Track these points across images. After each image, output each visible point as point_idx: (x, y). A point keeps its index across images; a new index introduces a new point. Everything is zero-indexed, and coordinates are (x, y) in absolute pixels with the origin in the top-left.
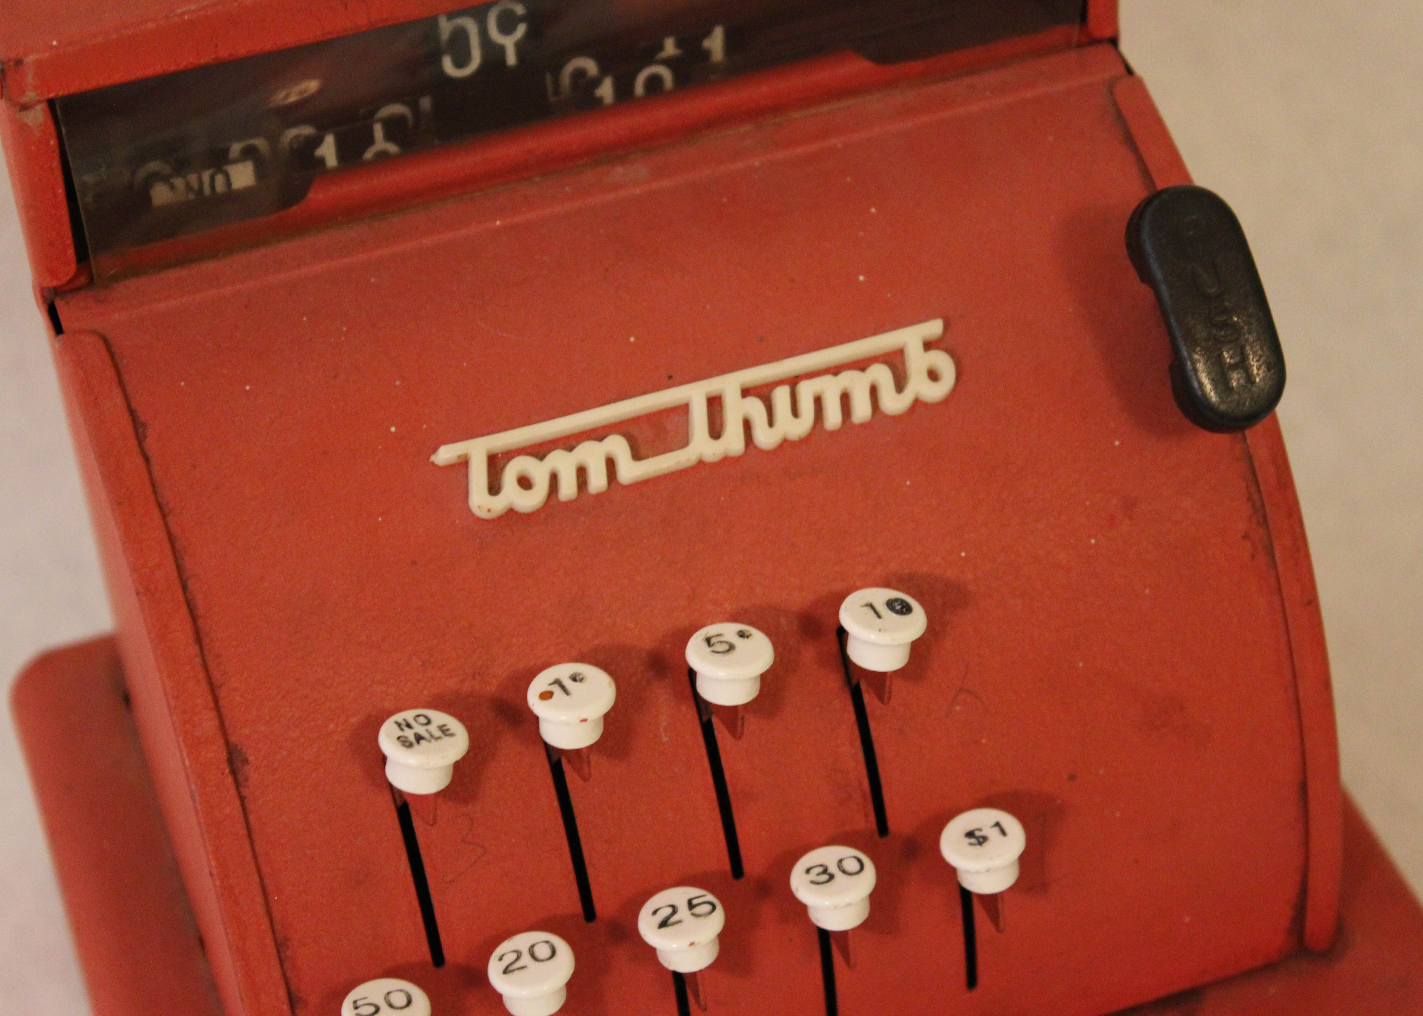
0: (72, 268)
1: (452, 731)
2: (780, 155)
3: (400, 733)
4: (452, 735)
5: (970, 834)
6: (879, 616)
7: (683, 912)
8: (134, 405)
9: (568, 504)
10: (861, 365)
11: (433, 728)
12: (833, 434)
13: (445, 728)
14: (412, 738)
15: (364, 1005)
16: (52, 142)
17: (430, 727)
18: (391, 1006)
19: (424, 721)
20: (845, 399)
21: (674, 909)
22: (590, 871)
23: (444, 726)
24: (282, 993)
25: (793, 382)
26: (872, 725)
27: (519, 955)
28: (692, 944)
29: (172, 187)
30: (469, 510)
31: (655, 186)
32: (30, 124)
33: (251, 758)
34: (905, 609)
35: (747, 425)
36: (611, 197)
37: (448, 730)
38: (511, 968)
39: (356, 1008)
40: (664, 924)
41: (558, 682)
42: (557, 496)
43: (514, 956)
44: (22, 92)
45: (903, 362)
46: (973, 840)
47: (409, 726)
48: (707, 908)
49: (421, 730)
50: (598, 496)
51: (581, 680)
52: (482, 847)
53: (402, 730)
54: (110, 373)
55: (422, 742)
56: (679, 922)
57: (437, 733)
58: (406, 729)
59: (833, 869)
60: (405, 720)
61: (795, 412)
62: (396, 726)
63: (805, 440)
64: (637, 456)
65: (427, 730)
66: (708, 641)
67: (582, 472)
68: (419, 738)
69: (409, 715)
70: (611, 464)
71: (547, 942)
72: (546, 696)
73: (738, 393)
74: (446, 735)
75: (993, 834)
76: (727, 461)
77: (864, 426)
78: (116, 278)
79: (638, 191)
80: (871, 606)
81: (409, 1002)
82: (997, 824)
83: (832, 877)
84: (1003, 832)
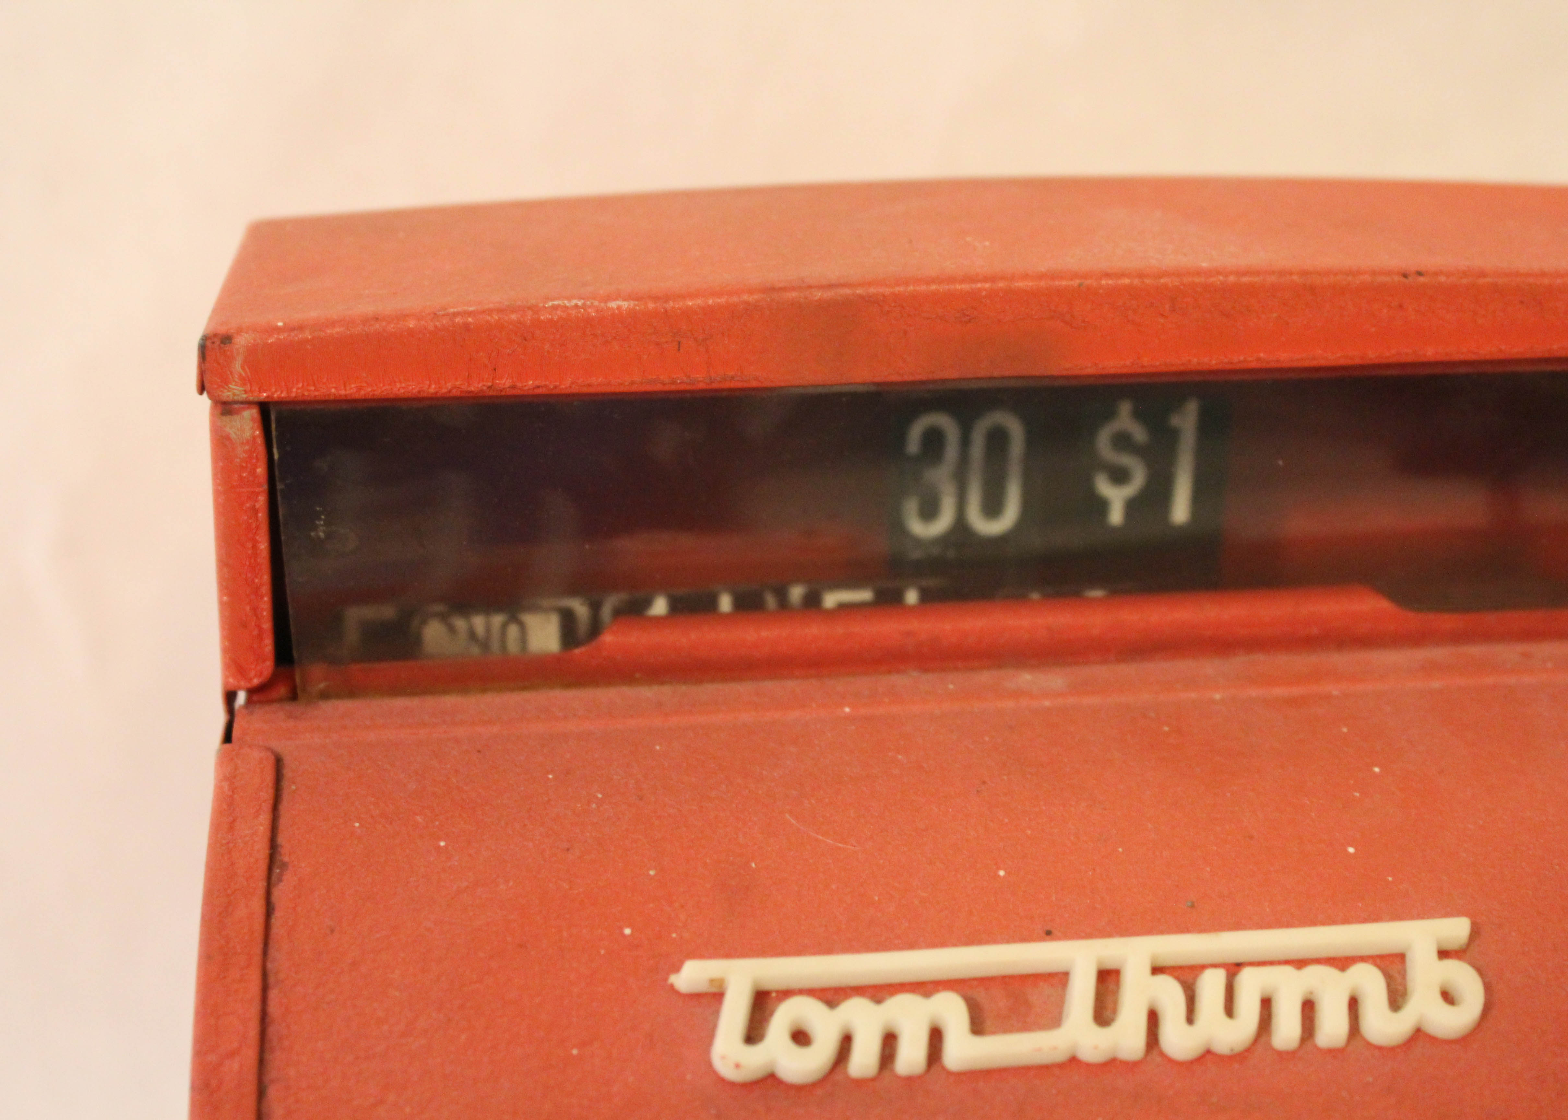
0: (268, 666)
2: (1254, 692)
8: (281, 840)
9: (860, 1083)
10: (1342, 963)
12: (1284, 1056)
16: (259, 470)
20: (1309, 1007)
25: (1233, 969)
29: (452, 629)
30: (709, 1064)
31: (1071, 700)
32: (233, 436)
35: (1153, 1018)
36: (1010, 704)
42: (846, 1068)
44: (225, 382)
45: (1403, 974)
50: (910, 1080)
54: (267, 794)
61: (1229, 1009)
63: (1241, 1057)
64: (978, 1027)
67: (890, 1041)
70: (936, 1036)
73: (1148, 970)
76: (1112, 1065)
77: (1333, 1053)
78: (325, 695)
79: (1047, 703)
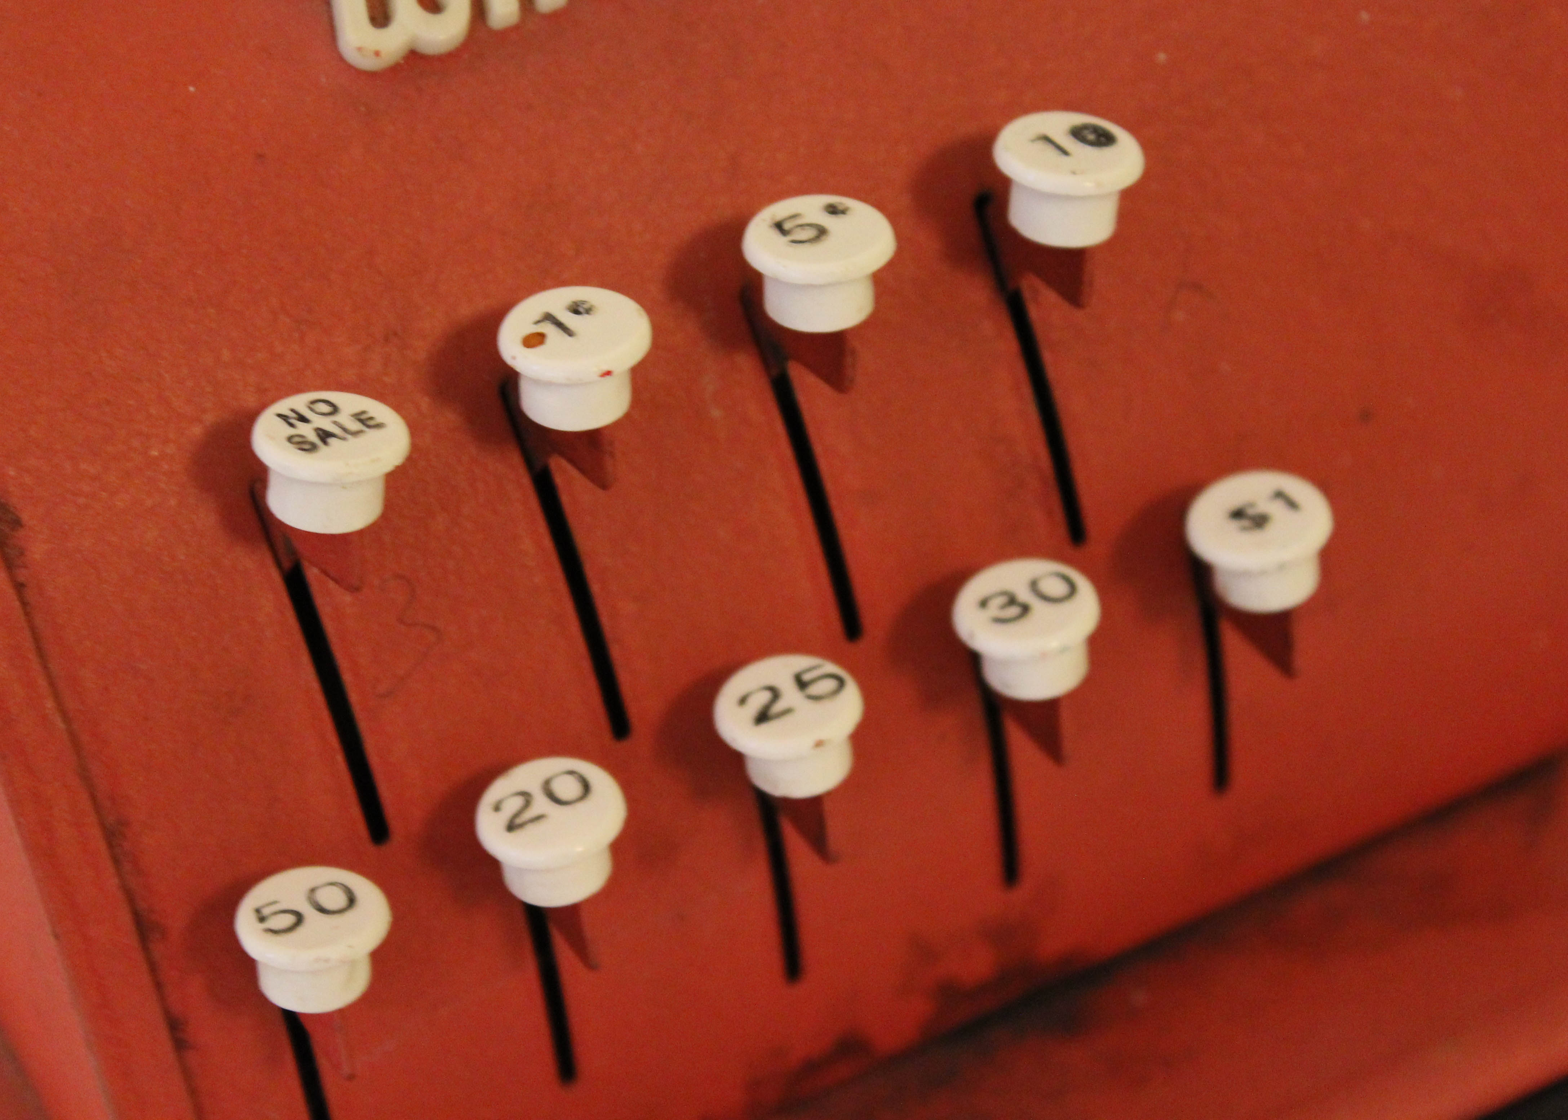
1: (379, 419)
3: (291, 431)
4: (379, 426)
5: (1238, 514)
6: (1065, 152)
7: (791, 696)
9: (505, 34)
11: (344, 418)
13: (363, 417)
14: (313, 437)
15: (276, 913)
17: (337, 418)
18: (322, 910)
19: (325, 408)
21: (775, 693)
22: (616, 652)
23: (363, 412)
24: (125, 918)
26: (1047, 357)
27: (527, 797)
28: (819, 744)
30: (340, 58)
33: (25, 517)
34: (1104, 139)
37: (371, 418)
38: (518, 821)
39: (262, 919)
40: (763, 717)
41: (549, 318)
42: (486, 22)
43: (518, 802)
46: (1245, 523)
47: (303, 419)
48: (829, 685)
49: (326, 424)
51: (588, 311)
52: (433, 628)
53: (292, 425)
55: (331, 440)
56: (787, 711)
57: (355, 426)
58: (299, 424)
59: (1024, 595)
60: (293, 410)
62: (280, 422)
65: (335, 423)
66: (779, 226)
68: (325, 436)
69: (299, 402)
71: (571, 773)
72: (534, 340)
74: (369, 427)
75: (1276, 509)
80: (1047, 139)
81: (352, 901)
82: (1280, 495)
83: (1025, 609)
84: (1292, 504)
